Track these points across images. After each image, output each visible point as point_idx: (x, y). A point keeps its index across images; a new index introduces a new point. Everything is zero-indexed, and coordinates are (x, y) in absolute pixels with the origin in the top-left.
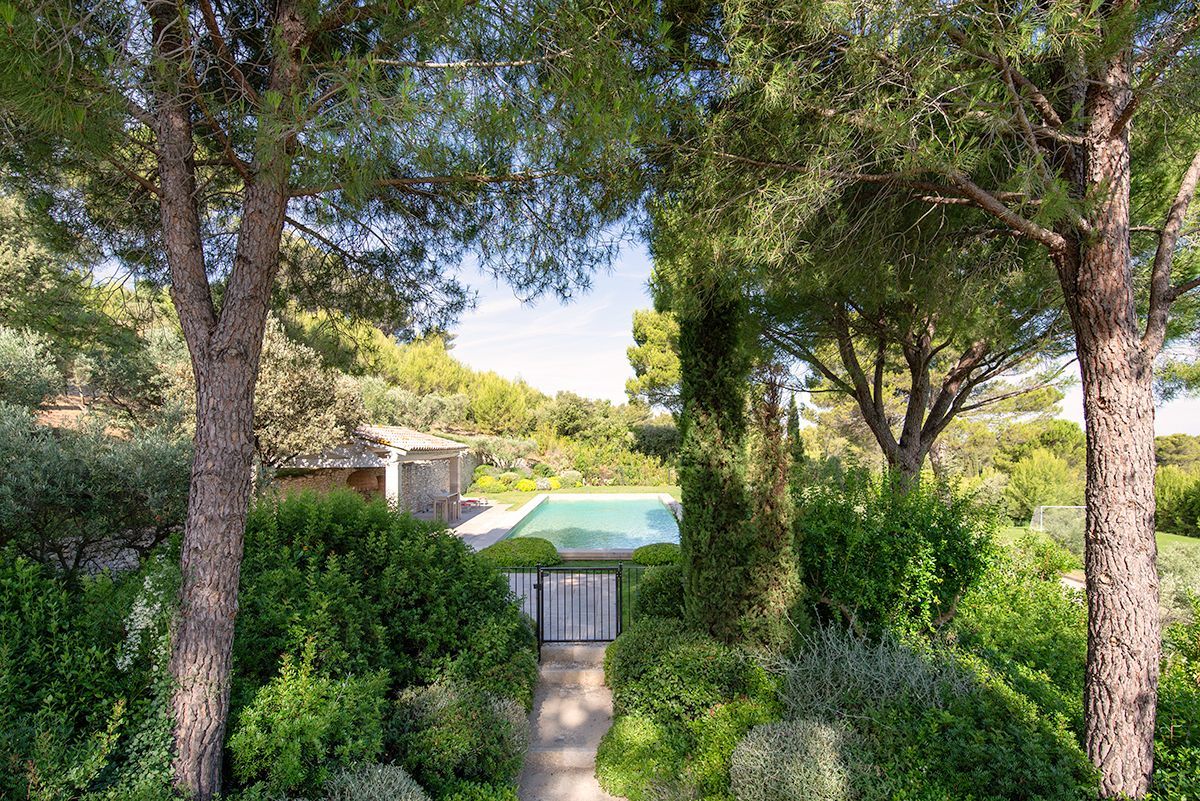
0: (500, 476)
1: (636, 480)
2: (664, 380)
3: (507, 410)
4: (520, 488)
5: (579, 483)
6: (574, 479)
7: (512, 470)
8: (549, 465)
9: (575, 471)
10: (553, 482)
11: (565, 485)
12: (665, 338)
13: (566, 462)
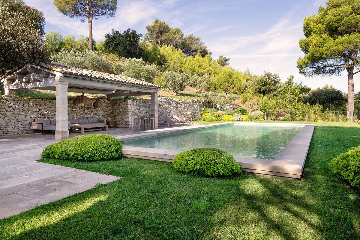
0: (215, 113)
1: (300, 118)
2: (321, 54)
3: (232, 83)
4: (224, 119)
5: (261, 118)
6: (258, 116)
7: (223, 110)
8: (246, 108)
9: (261, 112)
10: (244, 117)
11: (252, 119)
12: (324, 29)
13: (255, 107)
